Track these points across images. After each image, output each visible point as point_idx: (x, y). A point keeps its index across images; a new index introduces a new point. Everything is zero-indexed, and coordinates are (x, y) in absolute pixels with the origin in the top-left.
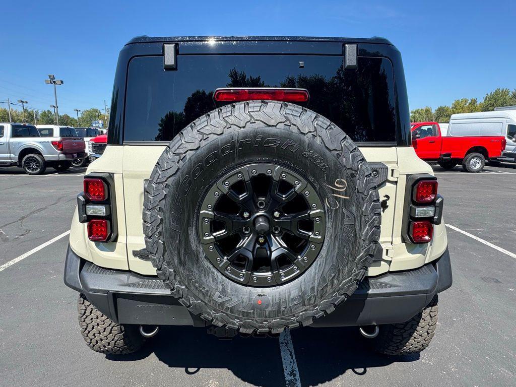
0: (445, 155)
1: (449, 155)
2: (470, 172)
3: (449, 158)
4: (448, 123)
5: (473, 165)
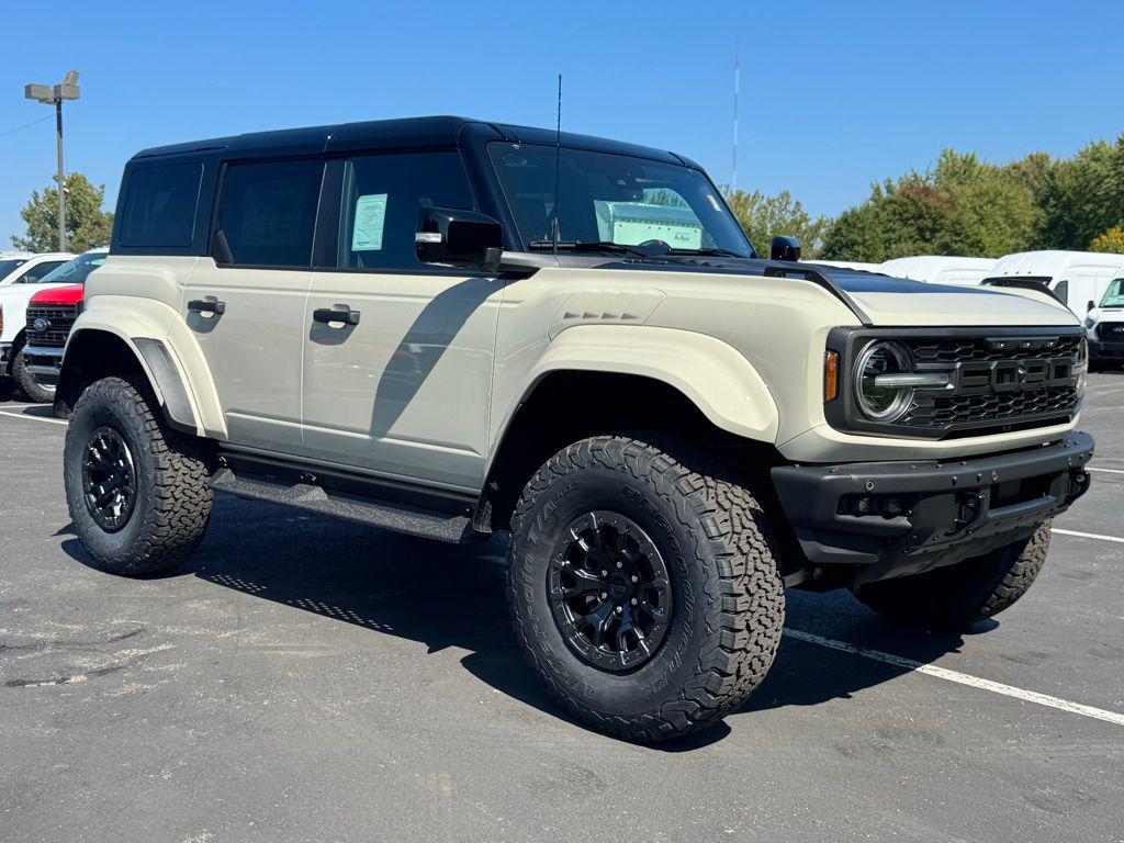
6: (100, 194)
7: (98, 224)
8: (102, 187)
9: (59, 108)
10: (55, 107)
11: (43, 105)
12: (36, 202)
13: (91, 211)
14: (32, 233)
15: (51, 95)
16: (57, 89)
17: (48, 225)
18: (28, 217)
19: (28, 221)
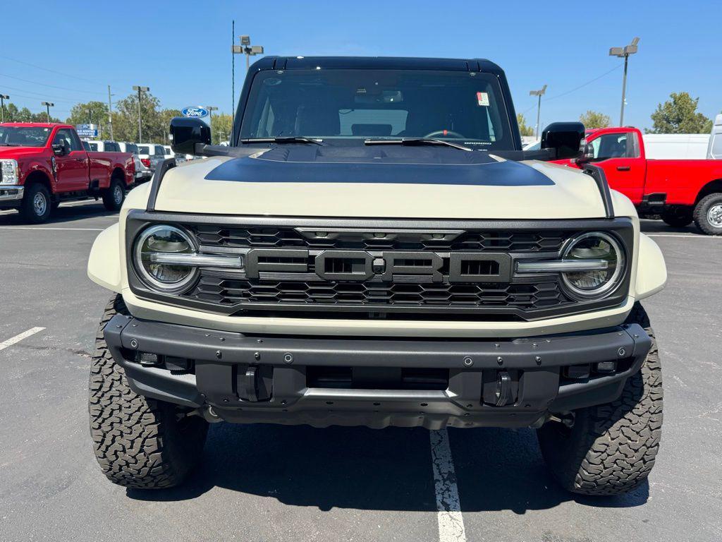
0: (652, 198)
1: (662, 197)
2: (707, 234)
3: (661, 203)
4: (710, 133)
5: (716, 220)
6: (696, 103)
7: (691, 120)
8: (698, 99)
9: (626, 59)
10: (624, 58)
11: (620, 58)
12: (660, 110)
13: (689, 113)
14: (656, 126)
15: (622, 52)
16: (626, 48)
17: (665, 122)
18: (654, 118)
19: (654, 120)
